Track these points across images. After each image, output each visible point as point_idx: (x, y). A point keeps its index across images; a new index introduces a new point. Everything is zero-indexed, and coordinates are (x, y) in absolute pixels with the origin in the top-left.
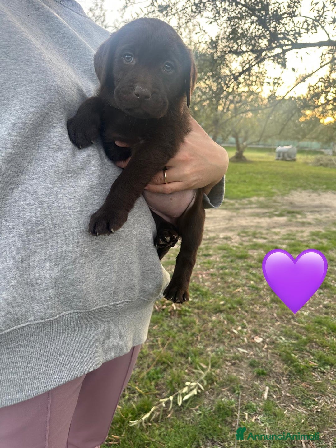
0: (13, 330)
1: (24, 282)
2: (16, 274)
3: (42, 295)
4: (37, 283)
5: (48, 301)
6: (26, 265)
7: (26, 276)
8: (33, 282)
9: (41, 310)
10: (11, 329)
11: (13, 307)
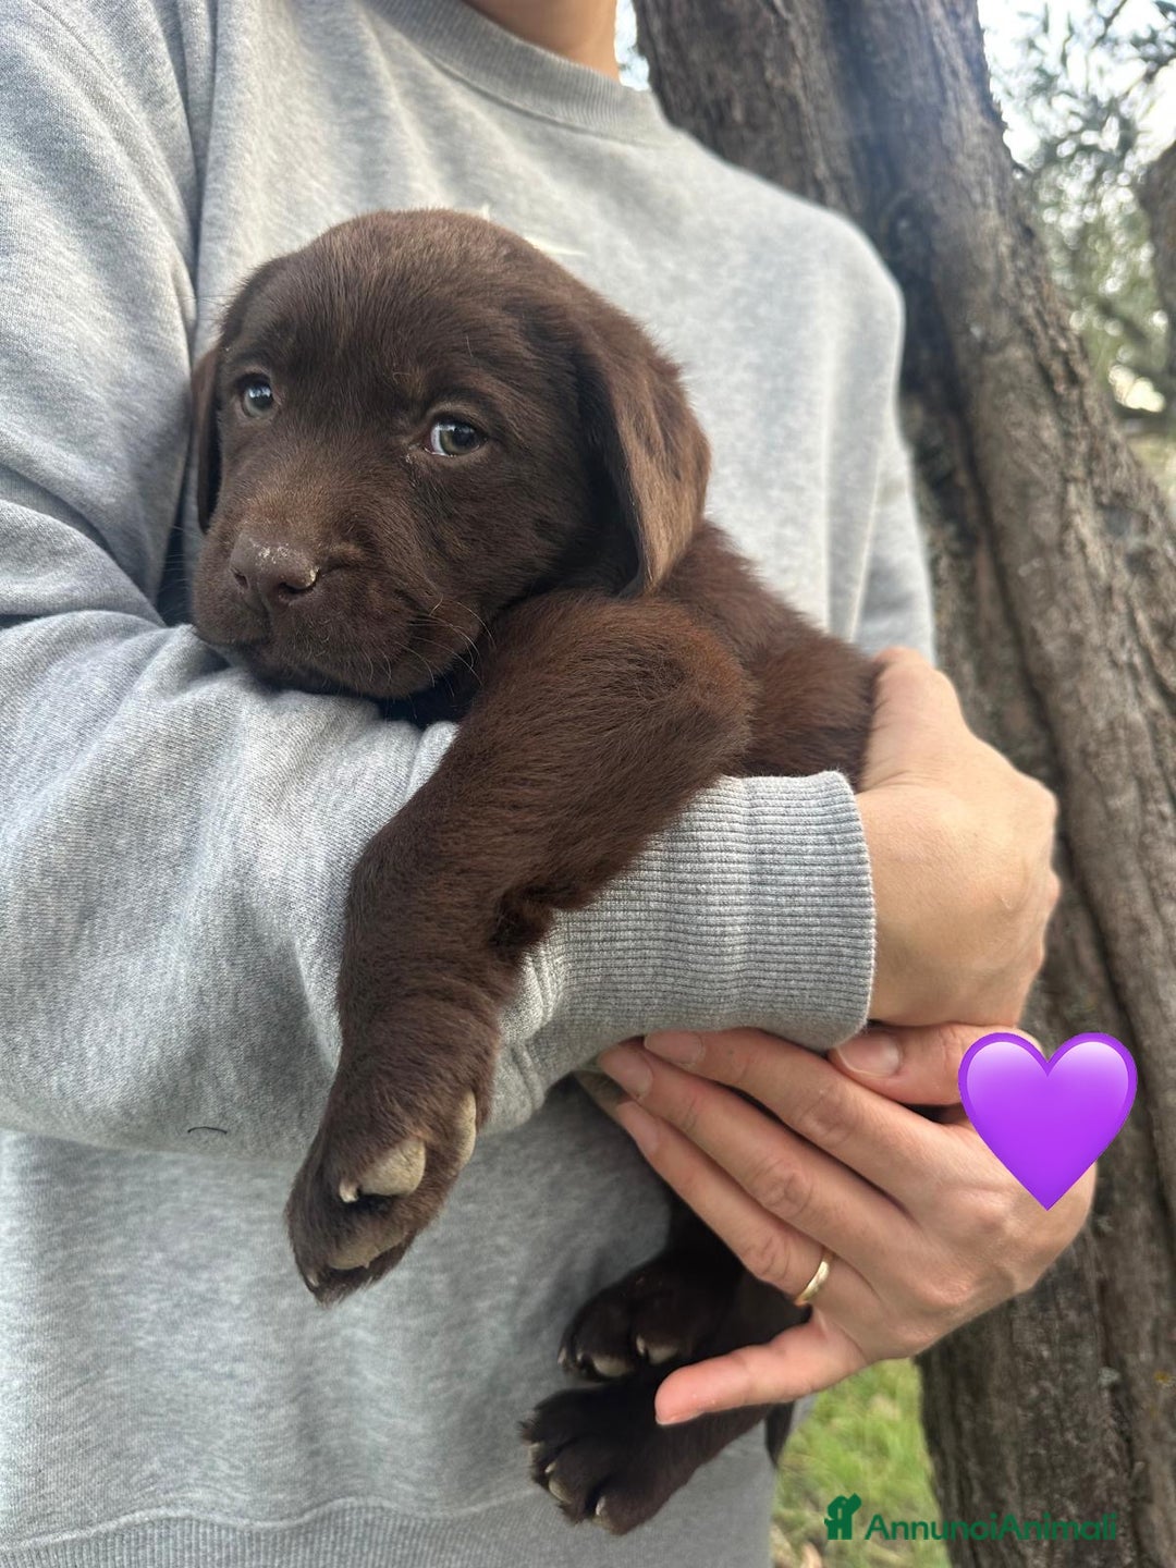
0: (128, 1526)
1: (181, 1353)
2: (159, 1313)
3: (245, 1426)
4: (231, 1376)
5: (269, 1455)
6: (201, 1287)
7: (195, 1333)
8: (216, 1367)
9: (238, 1483)
10: (123, 1520)
11: (138, 1427)
